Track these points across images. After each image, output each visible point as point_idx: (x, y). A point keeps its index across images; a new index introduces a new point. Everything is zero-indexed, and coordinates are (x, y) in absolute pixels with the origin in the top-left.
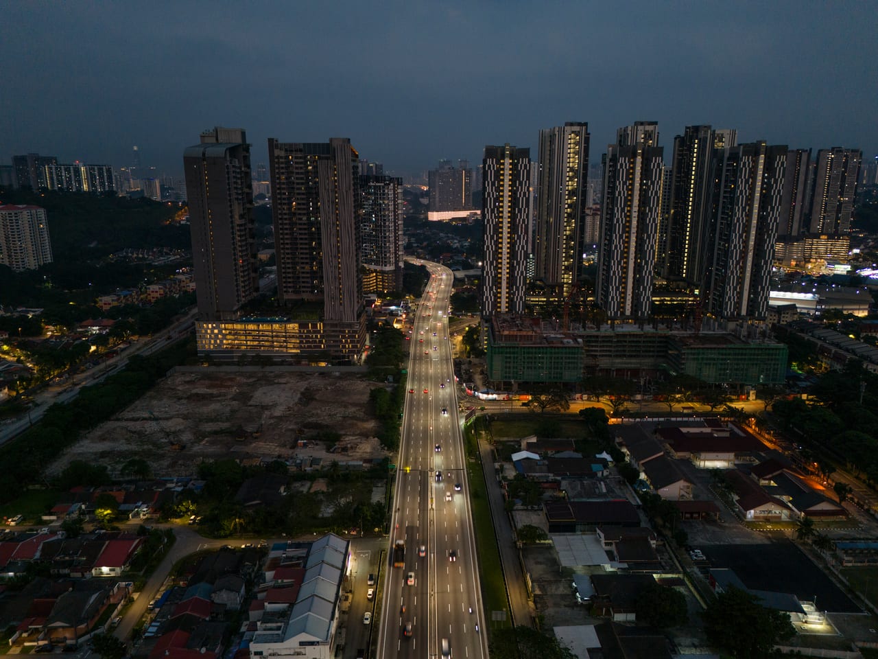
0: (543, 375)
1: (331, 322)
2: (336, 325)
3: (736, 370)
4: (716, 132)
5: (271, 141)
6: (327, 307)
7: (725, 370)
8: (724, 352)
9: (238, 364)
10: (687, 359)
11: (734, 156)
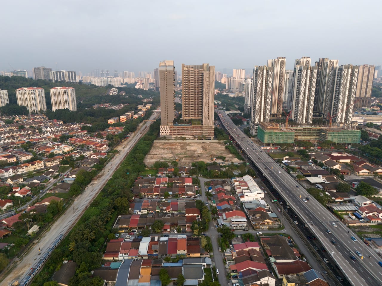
0: (281, 141)
1: (205, 126)
2: (207, 127)
3: (344, 139)
4: (331, 61)
5: (183, 64)
6: (204, 121)
7: (340, 139)
8: (340, 133)
9: (175, 140)
10: (328, 135)
11: (341, 70)
